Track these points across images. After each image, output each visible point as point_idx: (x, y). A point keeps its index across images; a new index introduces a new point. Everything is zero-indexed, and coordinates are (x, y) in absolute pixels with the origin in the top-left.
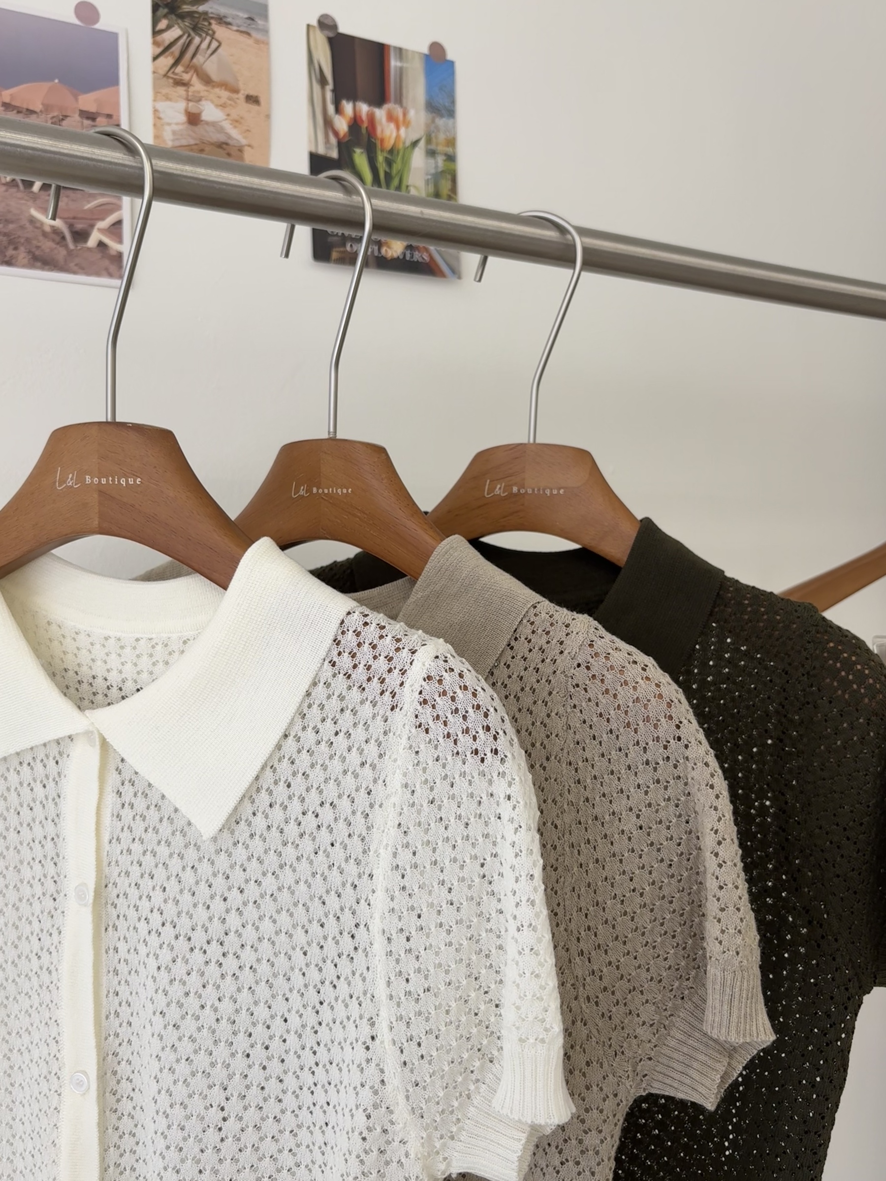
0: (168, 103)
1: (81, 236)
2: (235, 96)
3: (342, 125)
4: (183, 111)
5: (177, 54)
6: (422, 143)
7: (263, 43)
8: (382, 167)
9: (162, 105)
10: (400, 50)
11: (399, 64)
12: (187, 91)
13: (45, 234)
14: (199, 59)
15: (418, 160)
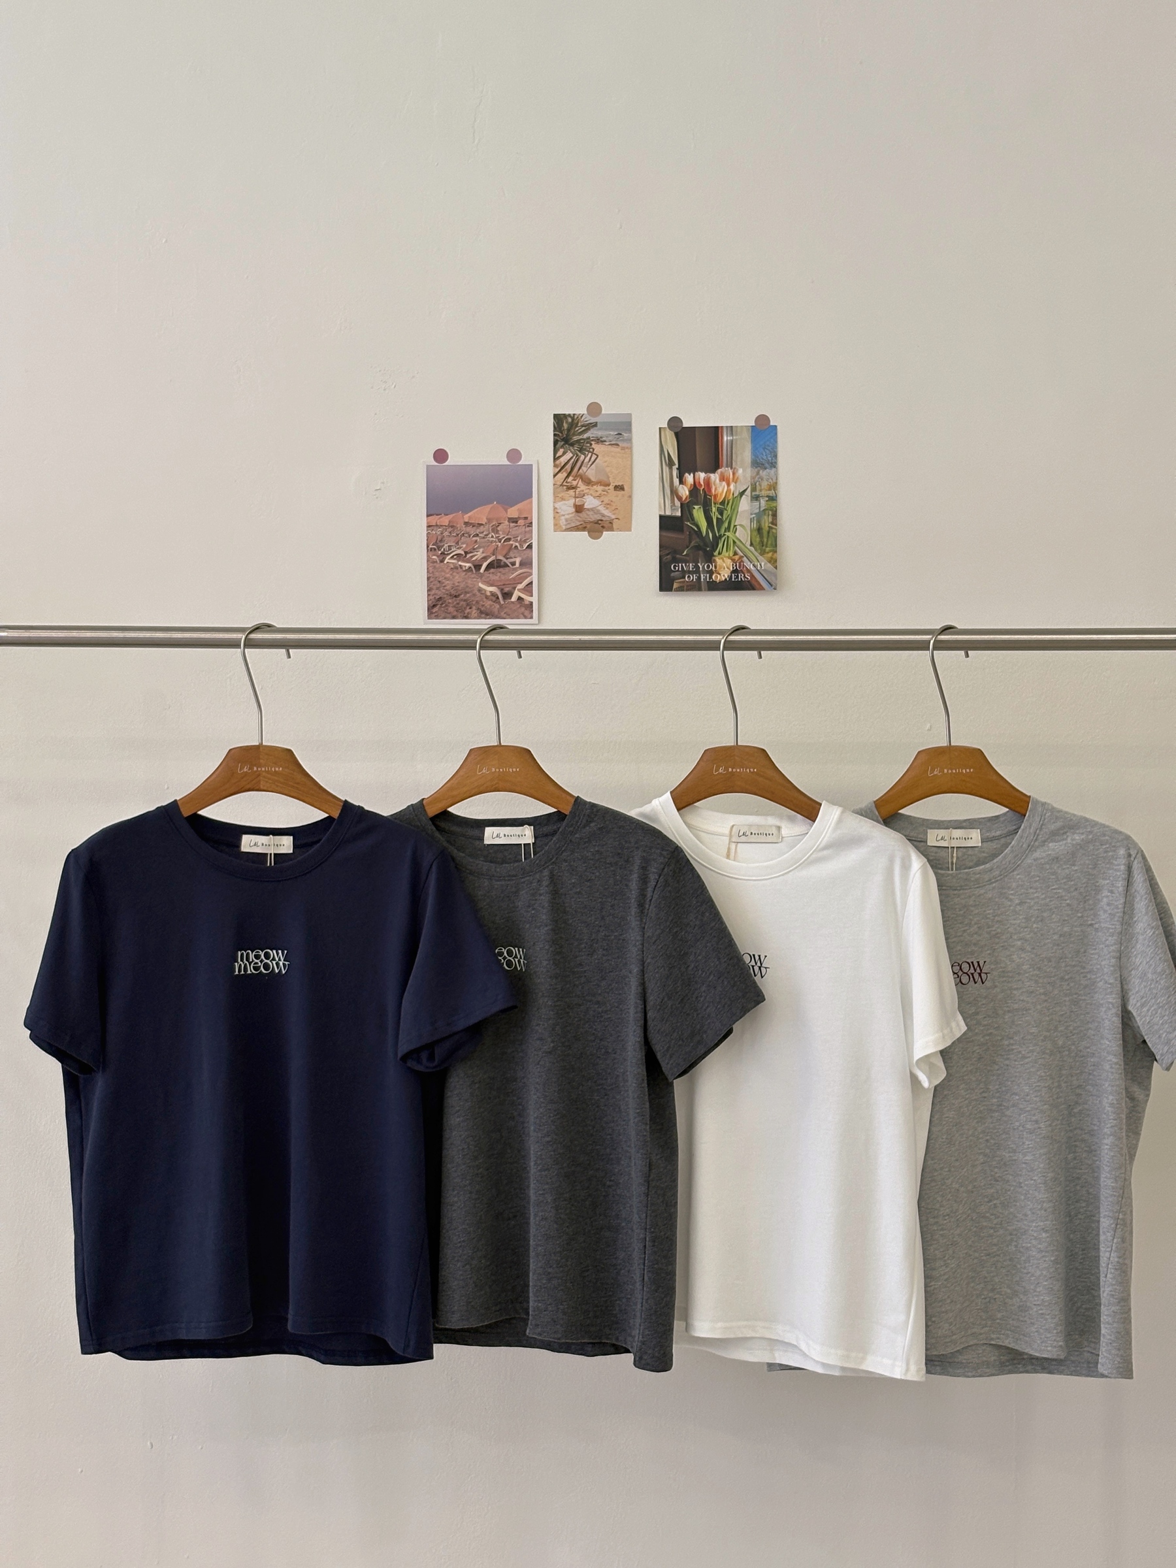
0: (564, 502)
1: (507, 595)
2: (607, 488)
3: (684, 492)
4: (572, 505)
5: (569, 470)
6: (748, 492)
7: (627, 448)
8: (715, 515)
9: (558, 505)
10: (732, 427)
11: (729, 438)
12: (575, 492)
13: (487, 597)
14: (584, 468)
15: (745, 505)
